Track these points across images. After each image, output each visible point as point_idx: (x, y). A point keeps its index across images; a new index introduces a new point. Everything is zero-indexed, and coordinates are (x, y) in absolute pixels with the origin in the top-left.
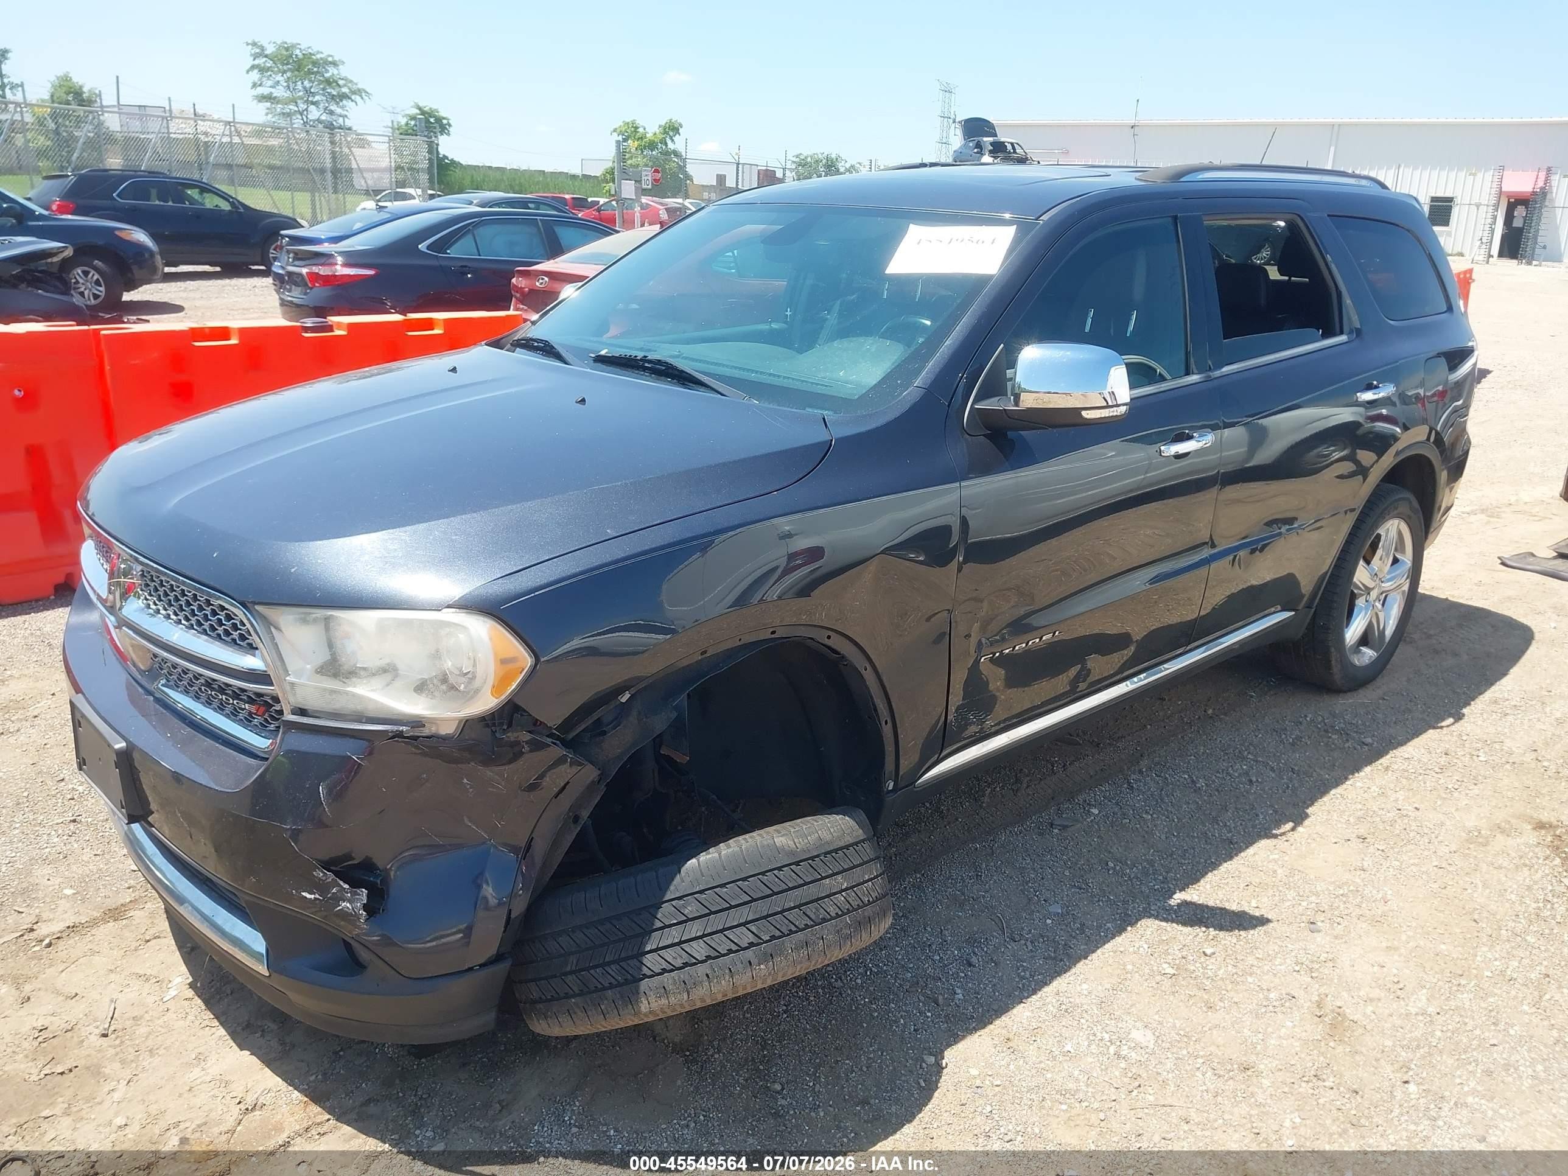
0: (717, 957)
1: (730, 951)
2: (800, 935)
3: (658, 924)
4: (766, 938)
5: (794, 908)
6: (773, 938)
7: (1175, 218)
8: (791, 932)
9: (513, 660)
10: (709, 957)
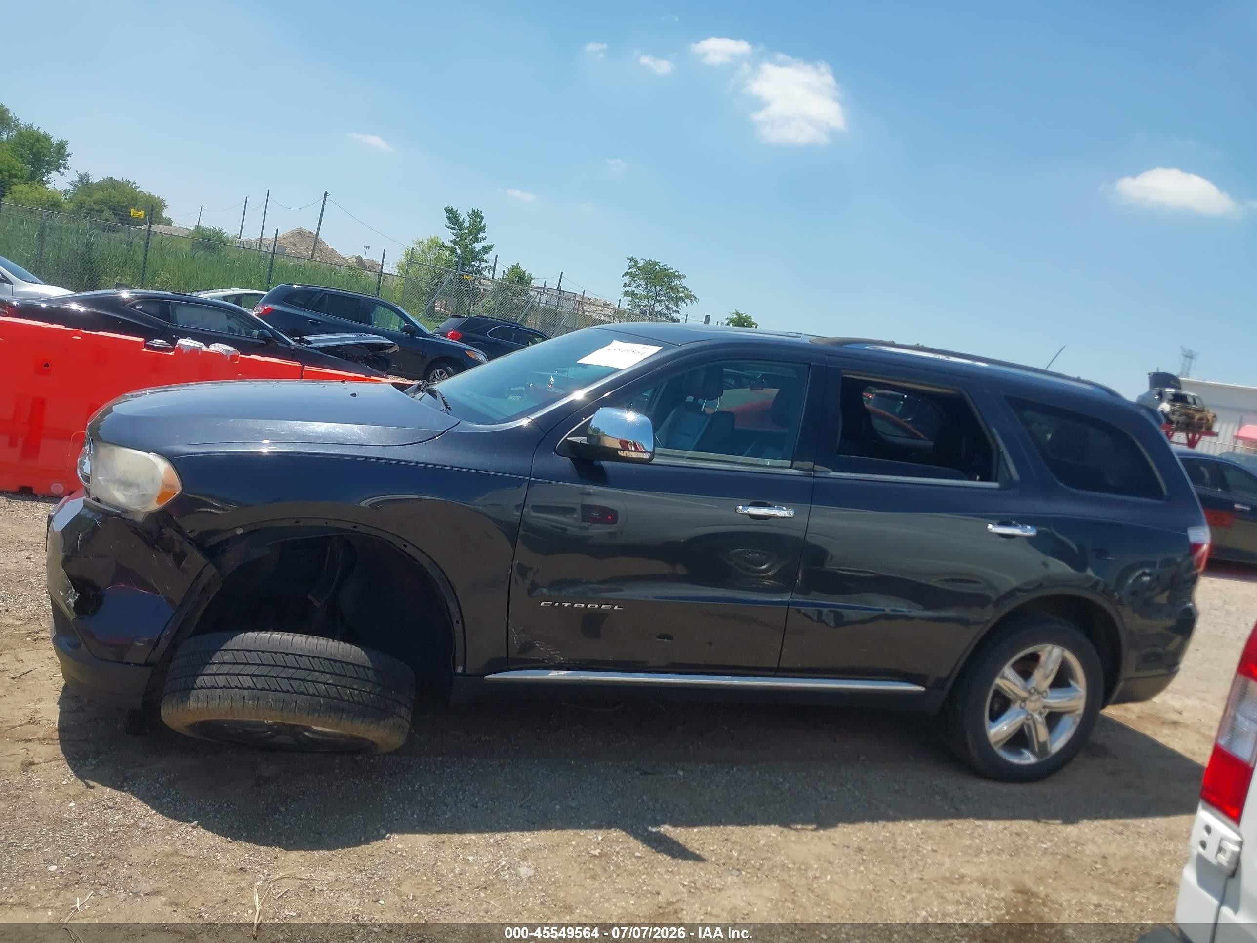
0: (229, 688)
1: (236, 687)
2: (281, 695)
3: (211, 662)
4: (259, 687)
5: (284, 678)
6: (263, 689)
7: (810, 365)
8: (276, 690)
9: (172, 487)
10: (224, 687)
